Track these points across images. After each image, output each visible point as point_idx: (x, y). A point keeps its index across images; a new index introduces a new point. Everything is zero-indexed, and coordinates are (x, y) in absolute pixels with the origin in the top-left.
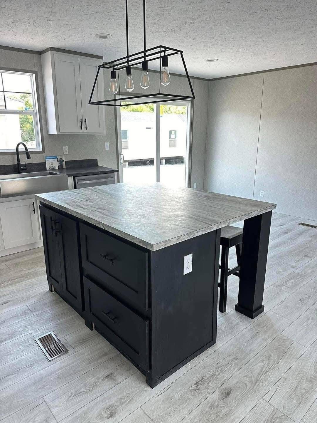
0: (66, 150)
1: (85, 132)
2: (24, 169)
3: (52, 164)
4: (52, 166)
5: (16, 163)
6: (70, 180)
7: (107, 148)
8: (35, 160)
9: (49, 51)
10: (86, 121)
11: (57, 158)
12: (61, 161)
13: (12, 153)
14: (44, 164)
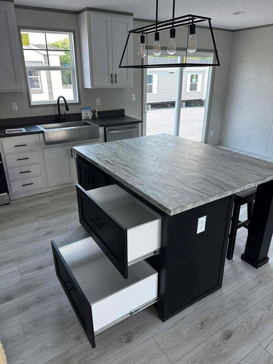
0: (98, 102)
1: (115, 85)
2: (64, 119)
3: (87, 114)
4: (86, 116)
5: (57, 113)
6: (101, 130)
7: (134, 99)
8: (72, 111)
9: (86, 11)
10: (116, 76)
11: (91, 109)
12: (94, 112)
13: (54, 105)
14: (80, 114)
